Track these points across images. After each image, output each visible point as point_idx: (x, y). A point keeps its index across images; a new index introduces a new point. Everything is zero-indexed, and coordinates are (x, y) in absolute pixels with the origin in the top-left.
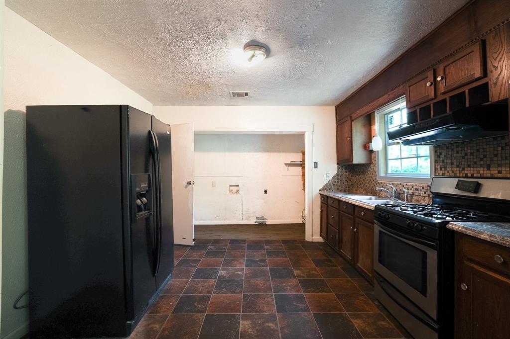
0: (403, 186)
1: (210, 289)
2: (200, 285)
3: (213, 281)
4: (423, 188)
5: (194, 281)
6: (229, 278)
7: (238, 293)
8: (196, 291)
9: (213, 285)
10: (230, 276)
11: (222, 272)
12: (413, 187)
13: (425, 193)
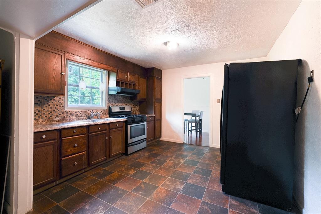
0: (90, 112)
1: (193, 177)
2: (199, 181)
3: (190, 181)
4: (102, 111)
5: (203, 185)
6: (177, 181)
7: (178, 171)
8: (202, 178)
9: (191, 178)
10: (176, 181)
11: (181, 187)
12: (96, 111)
13: (102, 113)
